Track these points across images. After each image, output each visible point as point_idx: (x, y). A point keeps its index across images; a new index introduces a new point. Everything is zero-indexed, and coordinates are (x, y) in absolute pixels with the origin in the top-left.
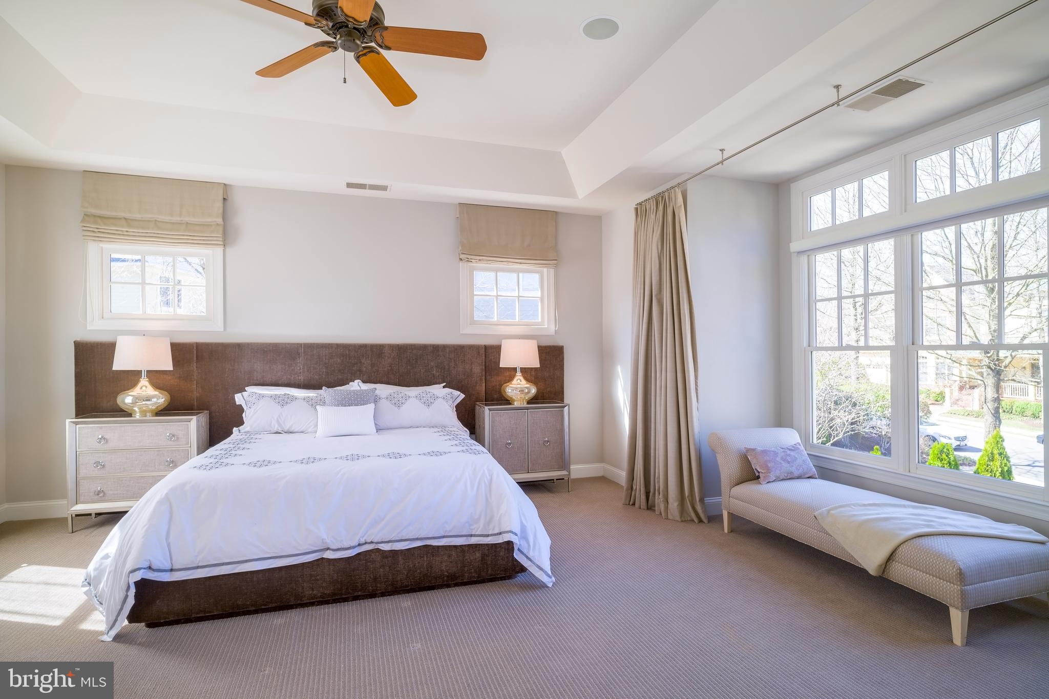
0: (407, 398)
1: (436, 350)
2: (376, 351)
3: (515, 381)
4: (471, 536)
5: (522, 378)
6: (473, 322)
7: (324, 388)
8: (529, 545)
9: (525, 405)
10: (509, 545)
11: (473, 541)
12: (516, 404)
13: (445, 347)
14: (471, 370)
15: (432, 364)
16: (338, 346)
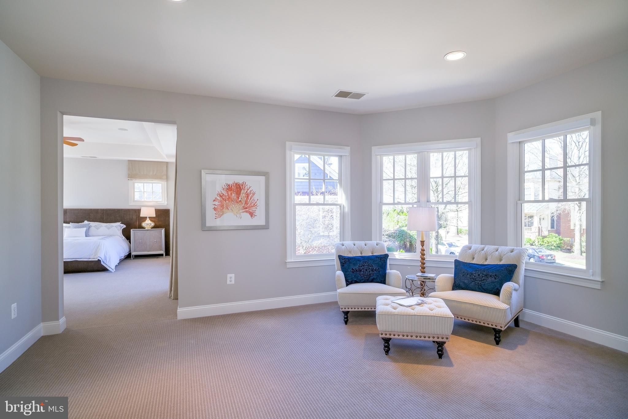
0: (101, 226)
1: (119, 211)
2: (96, 211)
3: (146, 221)
4: (90, 258)
5: (149, 220)
6: (134, 201)
7: (70, 223)
8: (107, 261)
9: (150, 229)
10: (99, 261)
11: (90, 260)
12: (146, 229)
13: (122, 210)
14: (132, 218)
15: (117, 215)
16: (81, 209)
